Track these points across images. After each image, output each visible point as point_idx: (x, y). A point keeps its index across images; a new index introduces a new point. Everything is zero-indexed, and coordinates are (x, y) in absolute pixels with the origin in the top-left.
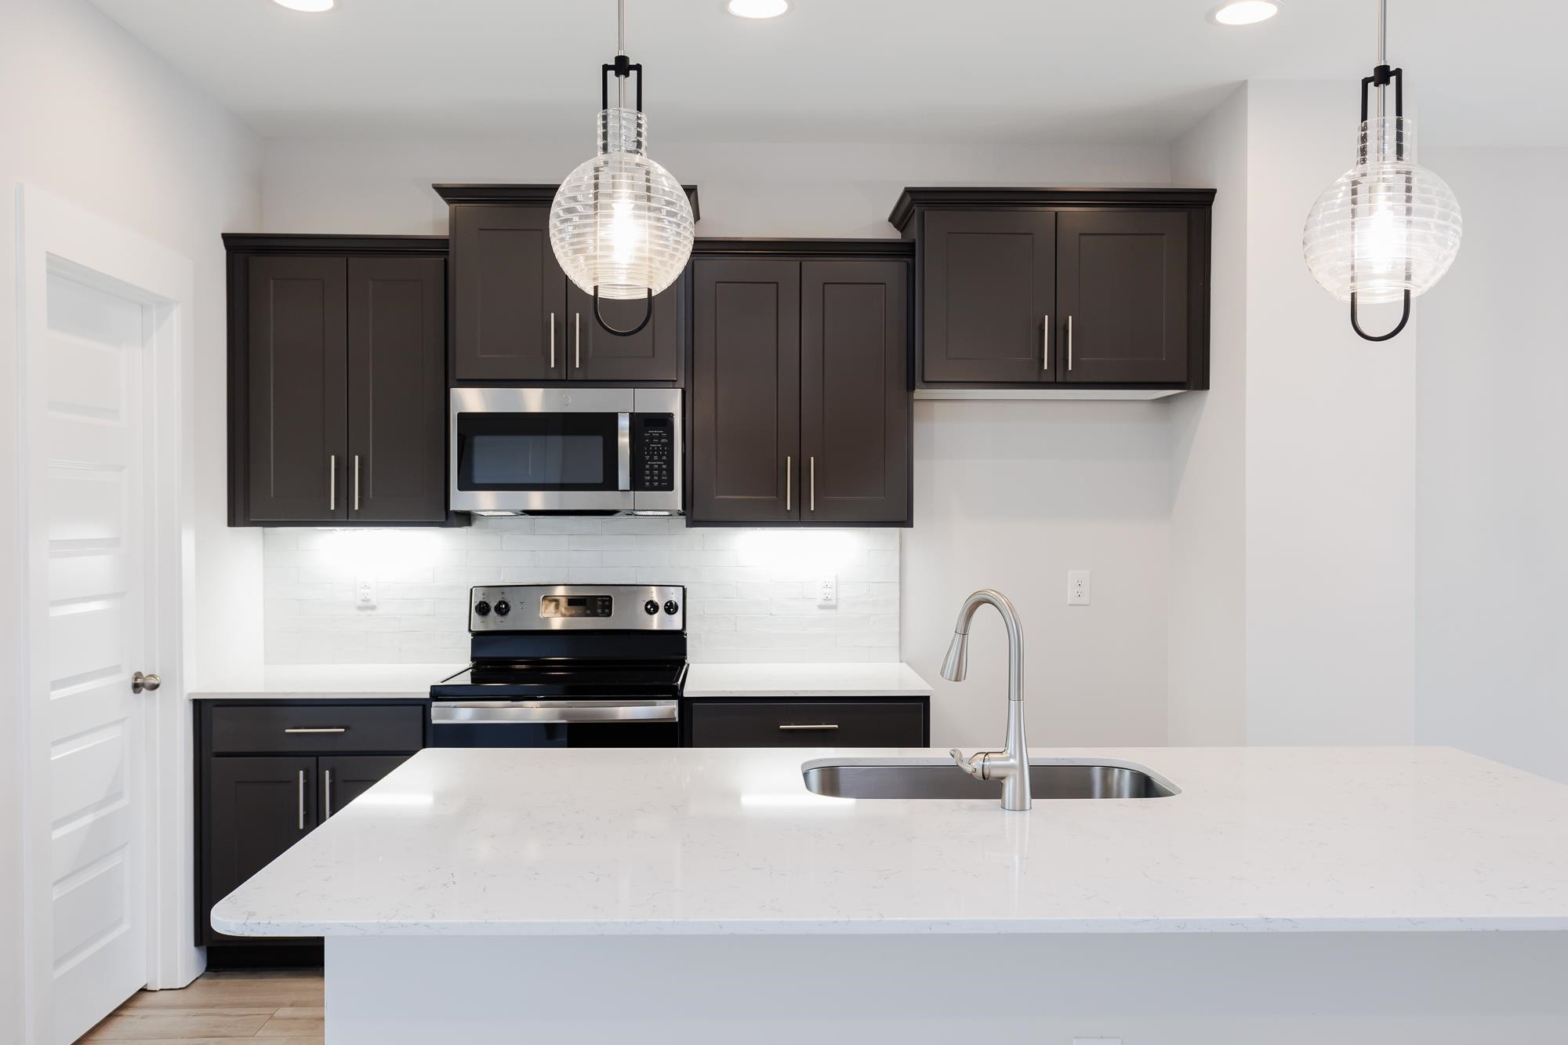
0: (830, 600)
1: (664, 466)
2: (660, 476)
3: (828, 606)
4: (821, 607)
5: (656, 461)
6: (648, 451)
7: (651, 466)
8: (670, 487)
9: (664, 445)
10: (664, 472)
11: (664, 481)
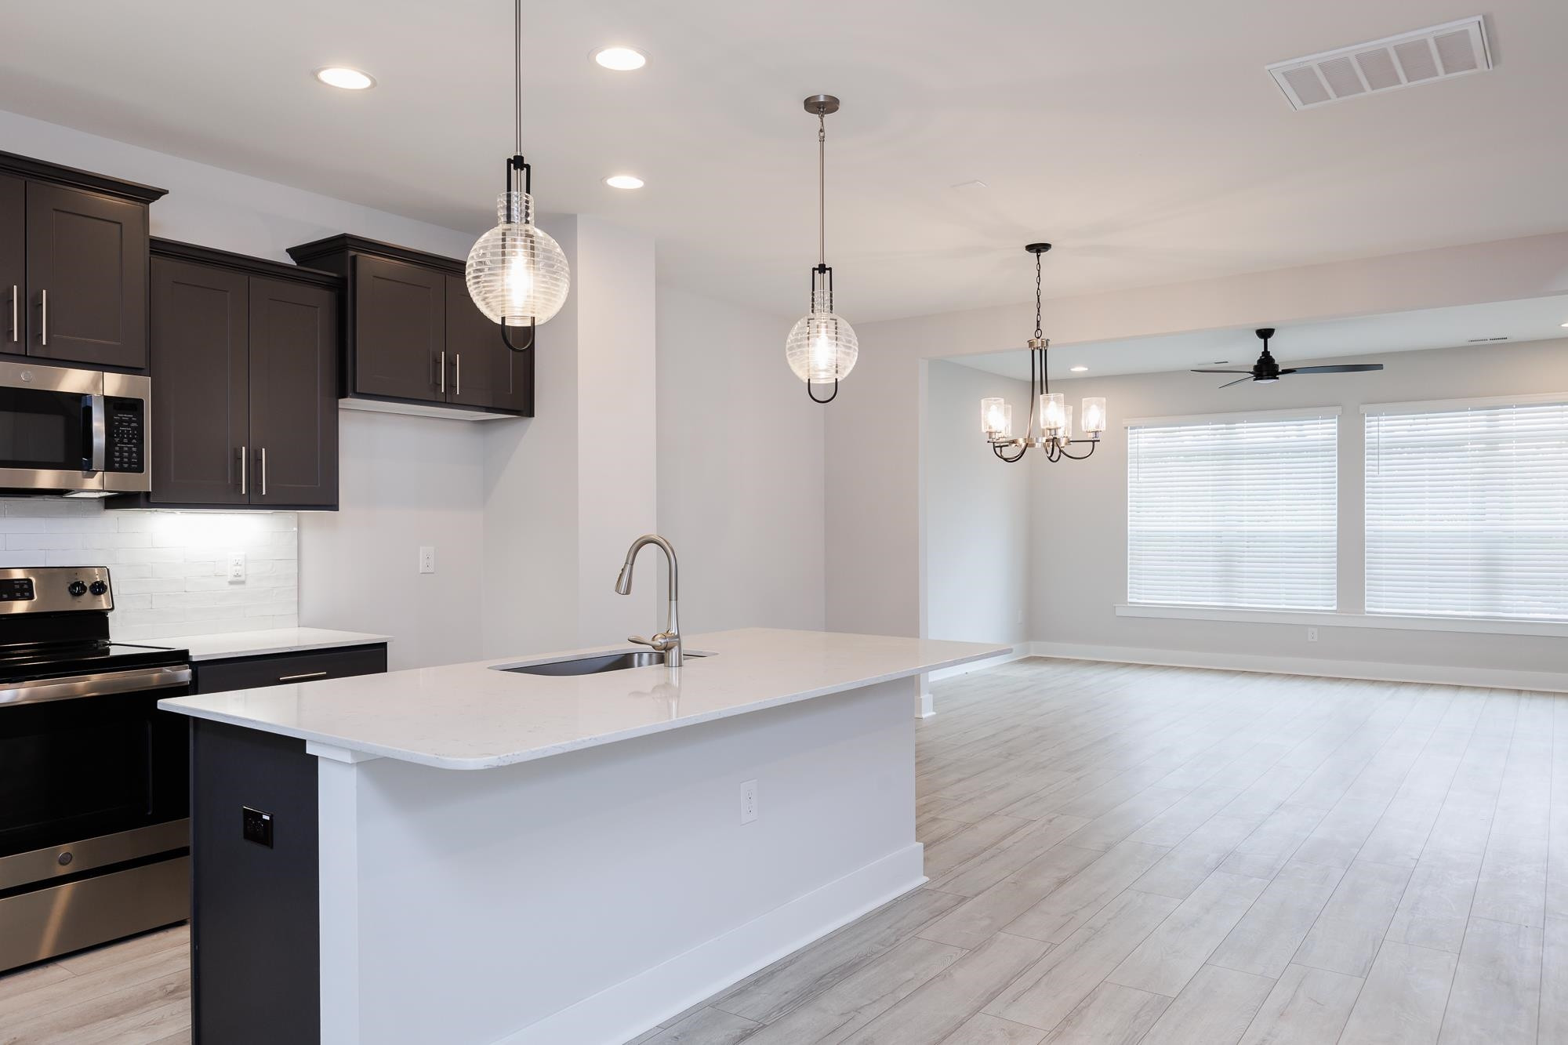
0: (240, 576)
1: (134, 449)
2: (130, 458)
3: (237, 582)
4: (231, 583)
5: (126, 443)
6: (118, 434)
7: (121, 448)
8: (140, 469)
9: (134, 429)
10: (134, 455)
11: (135, 463)
